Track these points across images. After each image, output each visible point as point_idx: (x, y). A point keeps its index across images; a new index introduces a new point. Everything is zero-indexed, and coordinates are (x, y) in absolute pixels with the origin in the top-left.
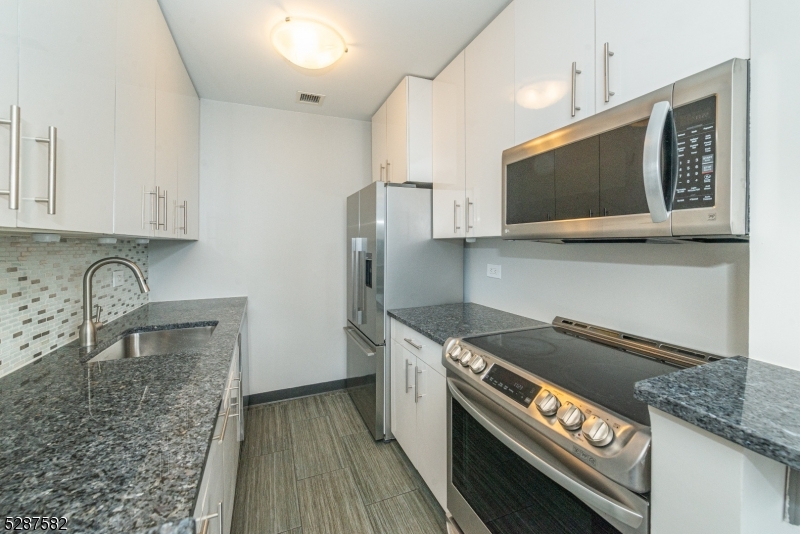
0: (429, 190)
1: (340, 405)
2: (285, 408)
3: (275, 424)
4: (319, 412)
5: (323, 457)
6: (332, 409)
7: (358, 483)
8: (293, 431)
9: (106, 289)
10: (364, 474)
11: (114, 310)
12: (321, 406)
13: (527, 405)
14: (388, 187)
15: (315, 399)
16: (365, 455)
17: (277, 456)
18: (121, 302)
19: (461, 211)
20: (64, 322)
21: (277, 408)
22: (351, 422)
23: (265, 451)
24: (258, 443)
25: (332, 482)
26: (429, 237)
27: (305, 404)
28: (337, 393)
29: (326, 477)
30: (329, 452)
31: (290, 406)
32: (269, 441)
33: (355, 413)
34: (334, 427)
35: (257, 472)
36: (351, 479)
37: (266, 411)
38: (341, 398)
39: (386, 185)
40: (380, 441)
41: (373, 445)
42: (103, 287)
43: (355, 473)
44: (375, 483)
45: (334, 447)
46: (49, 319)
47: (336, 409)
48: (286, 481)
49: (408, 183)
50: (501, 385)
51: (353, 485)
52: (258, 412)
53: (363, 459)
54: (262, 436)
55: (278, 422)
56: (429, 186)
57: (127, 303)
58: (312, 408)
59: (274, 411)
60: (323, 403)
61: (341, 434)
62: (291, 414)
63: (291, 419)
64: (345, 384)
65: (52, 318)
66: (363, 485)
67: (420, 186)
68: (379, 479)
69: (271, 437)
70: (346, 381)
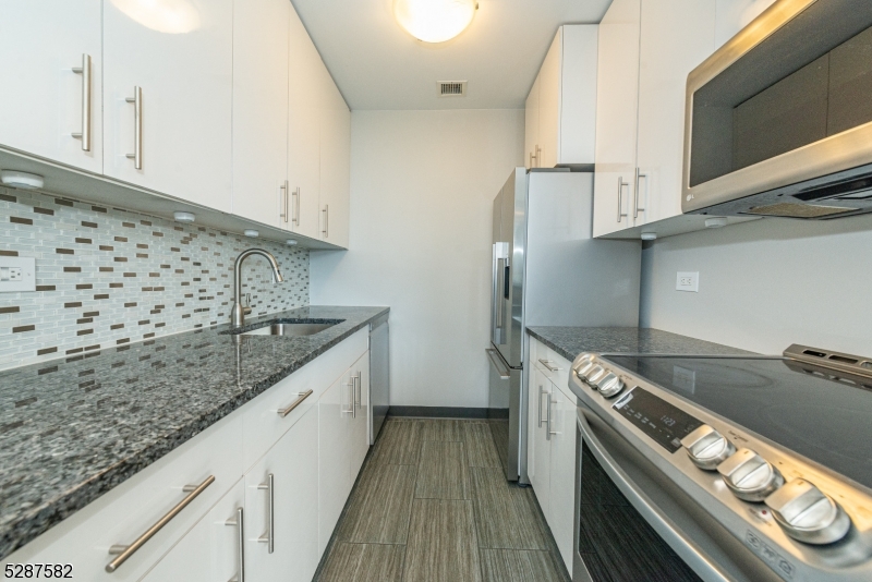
0: (590, 174)
1: (477, 436)
2: (422, 426)
3: (409, 437)
4: (454, 435)
5: (447, 483)
6: (468, 436)
7: (477, 520)
8: (424, 449)
9: (266, 285)
10: (487, 513)
11: (273, 304)
12: (457, 431)
13: (673, 449)
14: (532, 174)
15: (454, 422)
16: (493, 492)
17: (402, 470)
18: (281, 299)
19: (629, 192)
20: (223, 304)
21: (414, 424)
22: (486, 455)
23: (393, 461)
24: (389, 452)
25: (450, 510)
26: (588, 237)
27: (443, 426)
28: (478, 421)
29: (444, 504)
30: (454, 478)
31: (427, 425)
32: (399, 453)
33: (492, 445)
34: (466, 455)
35: (380, 479)
36: (471, 514)
37: (403, 425)
38: (481, 427)
39: (528, 171)
40: (514, 483)
41: (504, 484)
42: (262, 282)
43: (476, 510)
44: (497, 526)
45: (461, 475)
46: (209, 298)
47: (473, 437)
48: (404, 495)
49: (561, 168)
50: (639, 416)
51: (471, 521)
52: (396, 424)
53: (489, 495)
54: (393, 447)
55: (412, 436)
56: (590, 169)
57: (286, 301)
58: (449, 432)
59: (411, 425)
60: (461, 428)
61: (472, 464)
62: (426, 432)
63: (425, 438)
64: (487, 413)
65: (212, 298)
66: (483, 525)
67: (575, 169)
68: (503, 523)
69: (402, 450)
70: (488, 410)
